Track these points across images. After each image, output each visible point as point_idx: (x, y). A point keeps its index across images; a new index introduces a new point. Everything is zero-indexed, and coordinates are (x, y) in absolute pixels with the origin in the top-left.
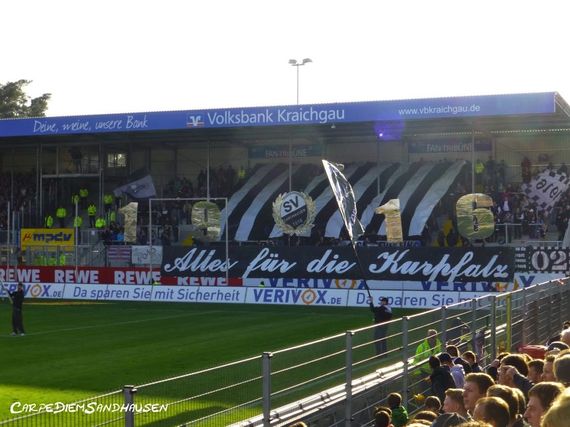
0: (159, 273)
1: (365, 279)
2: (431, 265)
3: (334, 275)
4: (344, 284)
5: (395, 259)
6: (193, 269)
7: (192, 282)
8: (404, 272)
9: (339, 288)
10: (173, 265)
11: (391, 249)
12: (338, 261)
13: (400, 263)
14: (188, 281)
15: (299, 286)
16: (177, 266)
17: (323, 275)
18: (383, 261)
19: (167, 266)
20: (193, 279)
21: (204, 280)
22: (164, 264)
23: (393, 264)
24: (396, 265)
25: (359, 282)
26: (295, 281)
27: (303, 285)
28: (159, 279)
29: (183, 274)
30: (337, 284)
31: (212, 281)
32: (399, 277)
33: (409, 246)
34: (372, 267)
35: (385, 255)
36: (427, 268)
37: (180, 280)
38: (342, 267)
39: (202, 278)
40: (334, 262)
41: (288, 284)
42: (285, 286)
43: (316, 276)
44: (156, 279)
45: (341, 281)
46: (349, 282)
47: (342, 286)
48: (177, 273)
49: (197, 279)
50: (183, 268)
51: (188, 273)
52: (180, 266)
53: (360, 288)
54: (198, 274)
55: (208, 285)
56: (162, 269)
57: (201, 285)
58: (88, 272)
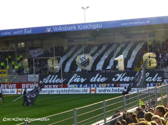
0: (38, 84)
1: (111, 84)
3: (100, 83)
4: (104, 85)
5: (122, 76)
6: (50, 82)
8: (125, 80)
9: (102, 87)
10: (43, 81)
11: (120, 72)
12: (101, 78)
13: (123, 78)
14: (48, 87)
15: (88, 87)
16: (44, 81)
17: (96, 83)
18: (117, 77)
19: (41, 82)
20: (50, 86)
22: (39, 81)
23: (121, 78)
25: (109, 85)
26: (86, 85)
28: (38, 86)
29: (46, 84)
30: (101, 86)
31: (57, 86)
32: (123, 82)
33: (126, 71)
34: (113, 79)
35: (118, 75)
37: (45, 86)
38: (103, 79)
39: (53, 85)
40: (100, 78)
41: (84, 86)
42: (83, 87)
43: (93, 83)
45: (103, 85)
47: (103, 86)
48: (44, 84)
49: (51, 86)
50: (46, 82)
51: (48, 84)
52: (45, 81)
53: (109, 87)
54: (52, 84)
55: (55, 88)
56: (39, 83)
57: (53, 88)
58: (12, 85)
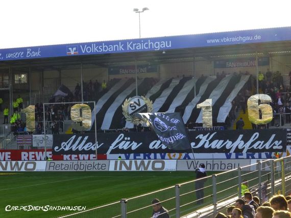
0: (51, 153)
1: (188, 153)
2: (231, 142)
3: (168, 151)
4: (174, 156)
5: (208, 138)
6: (74, 148)
7: (73, 158)
8: (213, 147)
9: (171, 159)
10: (60, 147)
11: (204, 132)
13: (211, 142)
14: (71, 157)
15: (145, 158)
16: (62, 147)
17: (160, 150)
18: (199, 140)
19: (56, 148)
20: (74, 156)
21: (81, 157)
22: (54, 146)
23: (206, 142)
24: (208, 142)
25: (184, 155)
27: (147, 158)
28: (51, 156)
29: (67, 153)
30: (170, 157)
31: (86, 157)
32: (210, 150)
33: (216, 130)
34: (193, 144)
35: (201, 136)
36: (229, 144)
37: (65, 157)
39: (80, 155)
41: (137, 157)
43: (155, 151)
44: (49, 156)
45: (172, 154)
46: (177, 155)
47: (173, 158)
48: (63, 152)
49: (76, 156)
50: (67, 149)
51: (70, 152)
52: (65, 147)
53: (185, 158)
54: (77, 152)
55: (84, 159)
56: (53, 150)
57: (79, 160)
58: (3, 153)
